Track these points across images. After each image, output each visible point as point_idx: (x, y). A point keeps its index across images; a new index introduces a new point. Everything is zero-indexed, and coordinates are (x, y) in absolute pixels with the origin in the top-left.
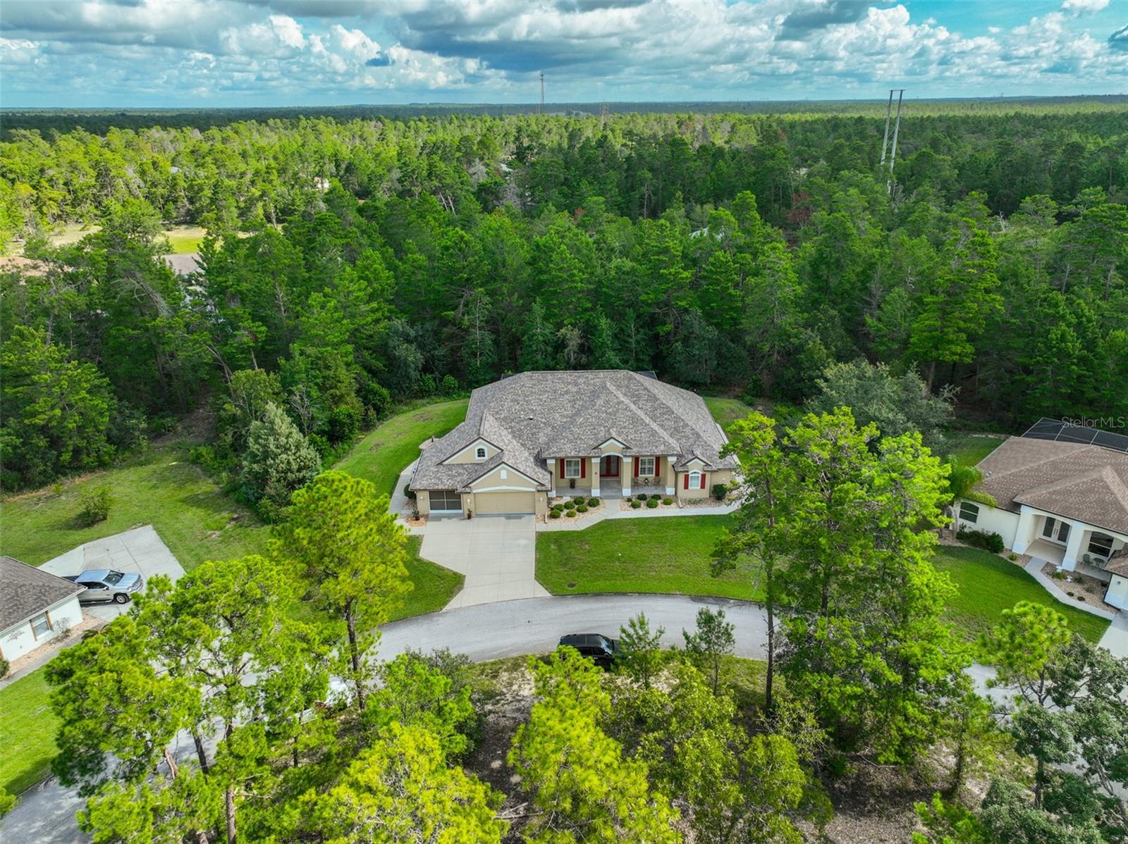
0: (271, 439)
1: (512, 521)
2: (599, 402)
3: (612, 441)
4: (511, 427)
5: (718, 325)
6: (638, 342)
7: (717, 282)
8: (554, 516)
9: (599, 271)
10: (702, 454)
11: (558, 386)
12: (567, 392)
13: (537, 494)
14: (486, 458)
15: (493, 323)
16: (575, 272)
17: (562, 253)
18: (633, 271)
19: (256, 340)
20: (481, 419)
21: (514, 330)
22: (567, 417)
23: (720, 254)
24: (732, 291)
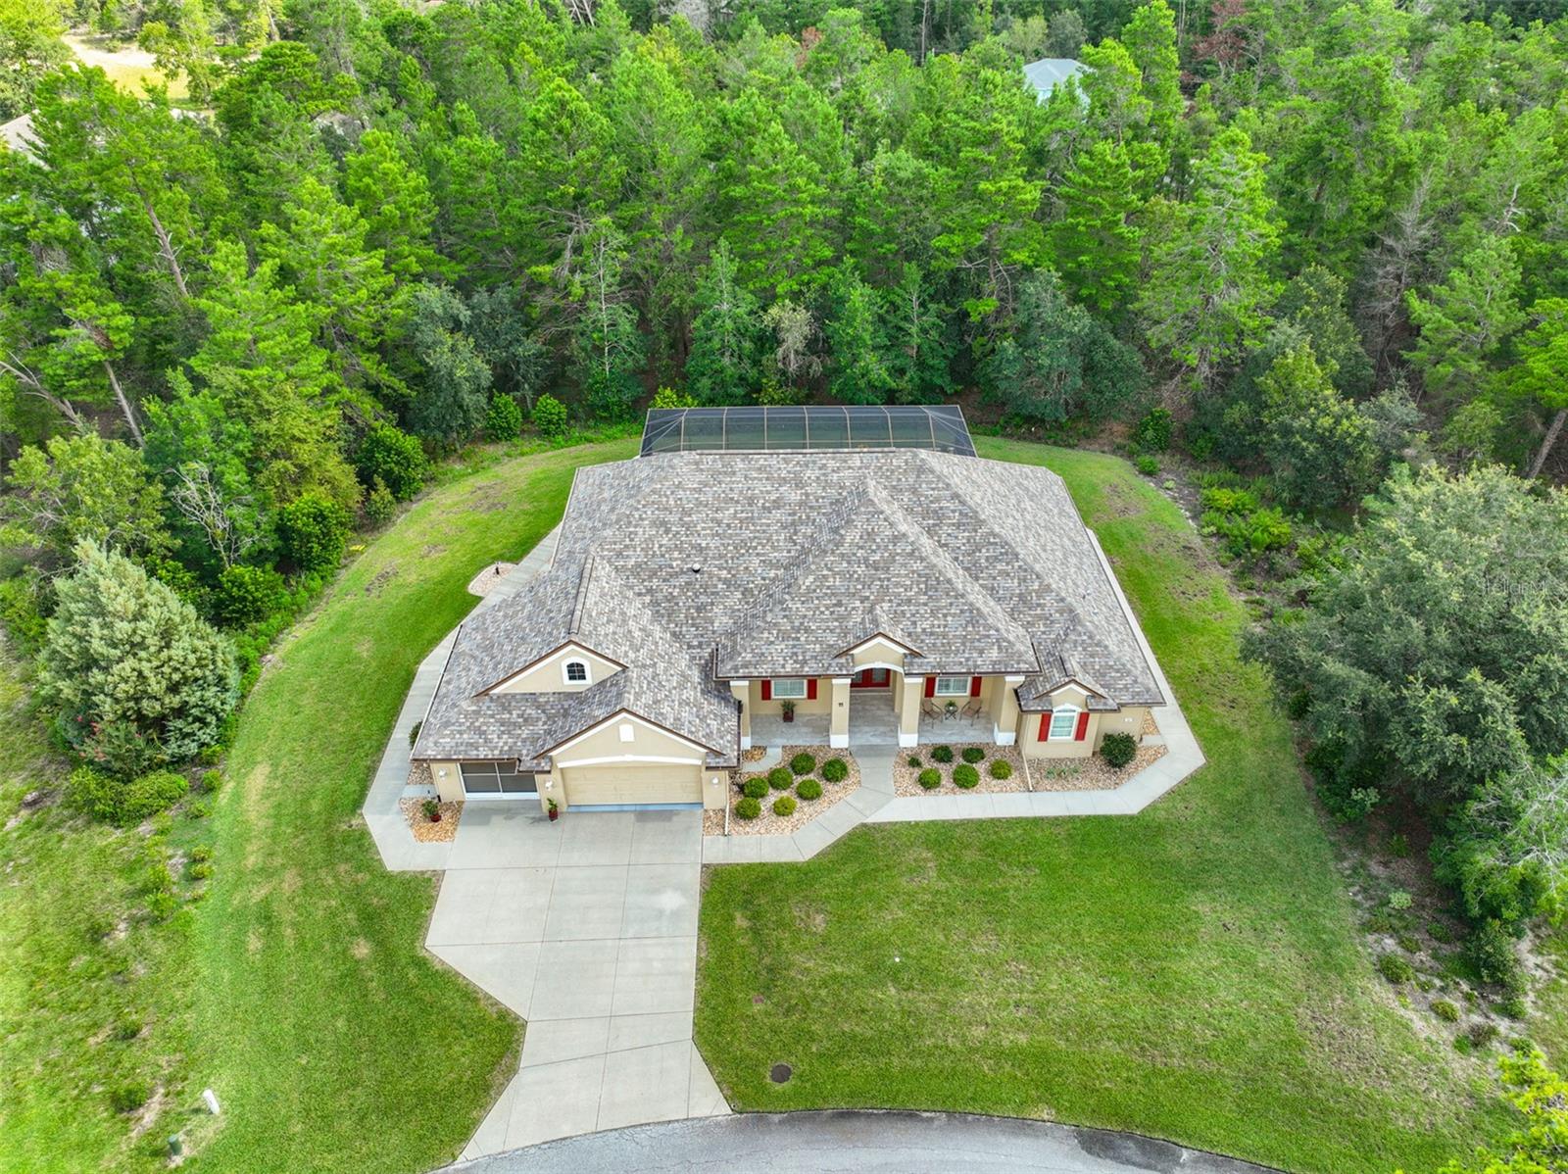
0: (95, 624)
1: (650, 826)
2: (852, 536)
3: (880, 639)
4: (650, 591)
5: (1092, 305)
6: (924, 331)
7: (1095, 210)
8: (744, 814)
9: (849, 173)
10: (1084, 666)
11: (759, 487)
12: (777, 504)
13: (706, 774)
14: (589, 681)
15: (634, 287)
16: (801, 181)
17: (774, 138)
18: (920, 179)
19: (109, 346)
20: (581, 576)
21: (676, 302)
22: (777, 565)
23: (1103, 147)
24: (1123, 229)
